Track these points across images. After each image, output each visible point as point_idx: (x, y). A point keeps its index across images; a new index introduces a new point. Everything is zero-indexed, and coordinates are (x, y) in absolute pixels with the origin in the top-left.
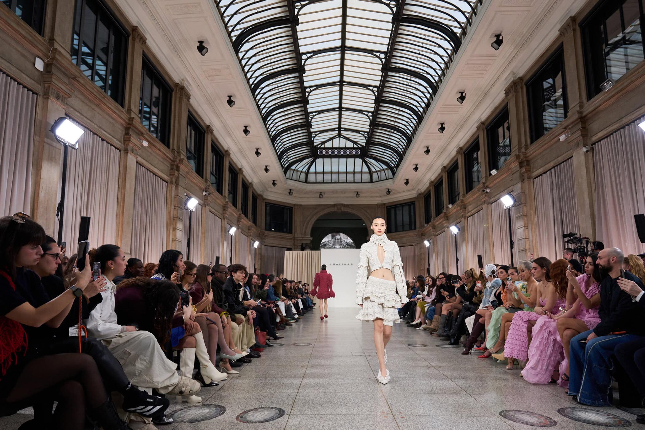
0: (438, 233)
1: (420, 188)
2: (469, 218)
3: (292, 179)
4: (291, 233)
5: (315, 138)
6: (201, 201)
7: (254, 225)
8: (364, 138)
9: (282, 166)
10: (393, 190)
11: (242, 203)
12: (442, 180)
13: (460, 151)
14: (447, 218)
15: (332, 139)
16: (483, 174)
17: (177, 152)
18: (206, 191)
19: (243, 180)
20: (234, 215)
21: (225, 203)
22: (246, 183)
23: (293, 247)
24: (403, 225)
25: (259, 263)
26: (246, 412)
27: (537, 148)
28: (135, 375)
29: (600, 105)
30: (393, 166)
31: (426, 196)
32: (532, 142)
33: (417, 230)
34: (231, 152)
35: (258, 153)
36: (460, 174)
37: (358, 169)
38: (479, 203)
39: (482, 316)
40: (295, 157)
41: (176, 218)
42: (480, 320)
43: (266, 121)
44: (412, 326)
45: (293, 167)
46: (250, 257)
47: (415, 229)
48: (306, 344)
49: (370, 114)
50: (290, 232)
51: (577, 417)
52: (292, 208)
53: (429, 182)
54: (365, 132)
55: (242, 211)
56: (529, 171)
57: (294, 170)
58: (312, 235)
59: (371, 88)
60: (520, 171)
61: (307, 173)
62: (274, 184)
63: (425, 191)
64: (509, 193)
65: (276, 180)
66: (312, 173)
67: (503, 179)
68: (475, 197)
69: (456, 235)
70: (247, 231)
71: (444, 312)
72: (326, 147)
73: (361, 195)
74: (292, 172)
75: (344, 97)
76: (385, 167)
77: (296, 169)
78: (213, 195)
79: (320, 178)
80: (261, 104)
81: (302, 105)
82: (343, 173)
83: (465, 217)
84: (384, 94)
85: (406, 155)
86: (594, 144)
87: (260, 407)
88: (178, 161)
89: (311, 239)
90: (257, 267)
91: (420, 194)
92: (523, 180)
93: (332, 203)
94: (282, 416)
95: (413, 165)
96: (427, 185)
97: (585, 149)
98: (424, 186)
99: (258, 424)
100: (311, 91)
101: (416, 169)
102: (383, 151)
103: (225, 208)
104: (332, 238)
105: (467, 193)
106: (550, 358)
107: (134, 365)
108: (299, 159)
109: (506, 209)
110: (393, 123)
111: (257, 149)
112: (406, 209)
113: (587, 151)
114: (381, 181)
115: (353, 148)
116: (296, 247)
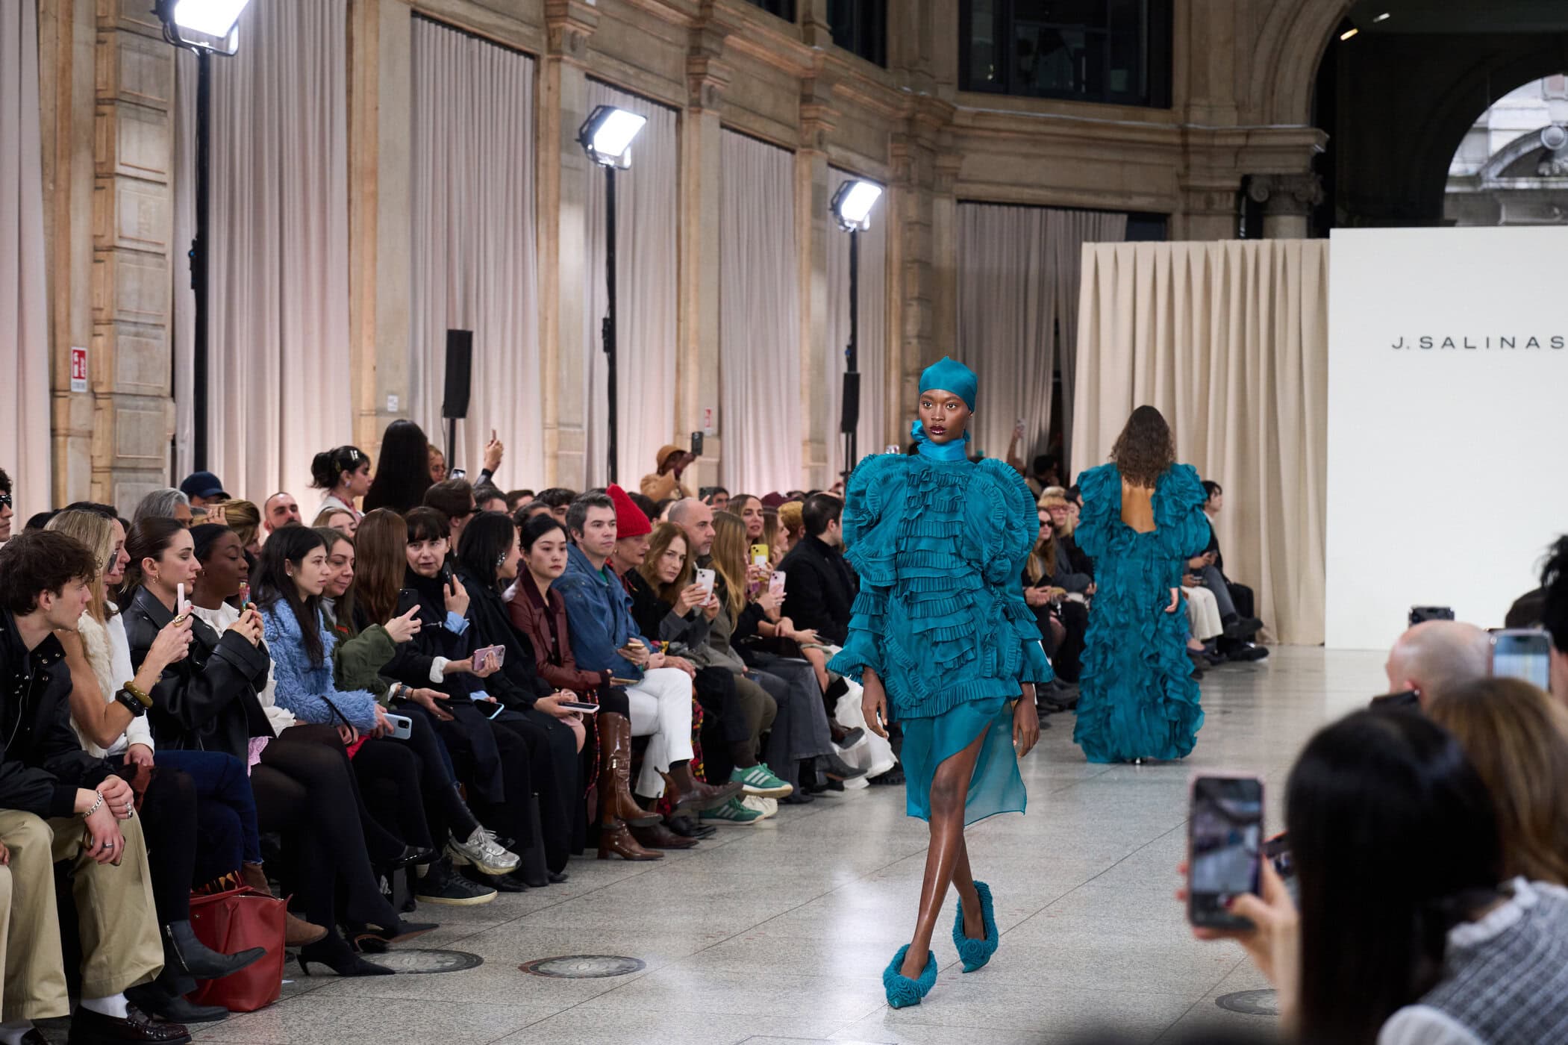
58: (1317, 117)
89: (1317, 141)
116: (1198, 202)
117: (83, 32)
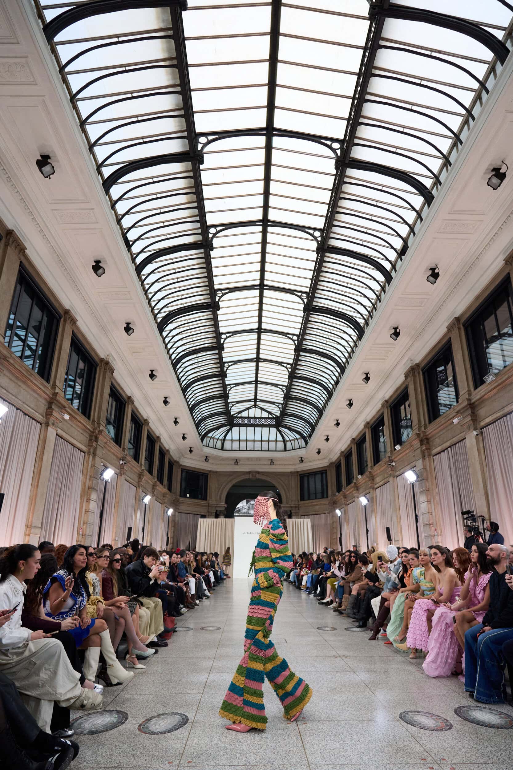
0: (349, 502)
1: (331, 457)
2: (377, 490)
3: (208, 447)
4: (206, 500)
5: (232, 408)
6: (117, 470)
7: (168, 491)
8: (279, 409)
9: (199, 433)
10: (306, 458)
11: (158, 470)
12: (352, 452)
13: (367, 424)
14: (357, 488)
15: (248, 409)
16: (389, 449)
17: (97, 423)
18: (123, 460)
19: (160, 447)
20: (148, 482)
21: (141, 471)
22: (162, 450)
23: (207, 514)
24: (316, 494)
25: (172, 531)
26: (148, 720)
27: (434, 428)
28: (39, 687)
29: (485, 395)
30: (306, 435)
31: (337, 465)
32: (430, 422)
33: (329, 498)
34: (150, 421)
35: (176, 422)
36: (368, 445)
37: (273, 438)
38: (386, 476)
39: (388, 599)
40: (212, 425)
41: (91, 488)
42: (386, 603)
43: (186, 392)
44: (323, 603)
45: (210, 435)
46: (163, 525)
47: (327, 497)
48: (215, 628)
49: (284, 388)
50: (205, 498)
51: (472, 718)
52: (208, 474)
53: (339, 452)
54: (279, 403)
55: (158, 478)
56: (429, 449)
57: (211, 437)
58: (226, 502)
59: (285, 365)
60: (421, 448)
61: (224, 440)
62: (191, 451)
63: (336, 461)
64: (412, 468)
65: (193, 448)
66: (228, 440)
67: (406, 454)
68: (382, 469)
69: (365, 506)
70: (162, 498)
71: (354, 593)
72: (242, 416)
73: (275, 463)
74: (209, 439)
75: (259, 372)
76: (298, 436)
77: (213, 436)
78: (130, 464)
79: (236, 445)
80: (182, 377)
81: (221, 378)
82: (259, 441)
83: (373, 488)
84: (297, 371)
85: (318, 426)
86: (483, 428)
87: (164, 713)
88: (97, 432)
89: (226, 505)
90: (169, 535)
91: (332, 464)
92: (424, 457)
93: (248, 470)
94: (185, 724)
95: (324, 436)
96: (338, 454)
97: (475, 433)
98: (335, 456)
99: (160, 736)
100: (229, 366)
101: (327, 440)
102: (297, 421)
103: (140, 476)
104: (247, 503)
105: (374, 465)
106: (448, 651)
107: (39, 675)
108: (217, 427)
109: (410, 484)
110: (305, 397)
111: (176, 419)
112: (318, 477)
113: (477, 435)
114: (294, 449)
115: (268, 418)
116: (210, 514)
117: (88, 477)
